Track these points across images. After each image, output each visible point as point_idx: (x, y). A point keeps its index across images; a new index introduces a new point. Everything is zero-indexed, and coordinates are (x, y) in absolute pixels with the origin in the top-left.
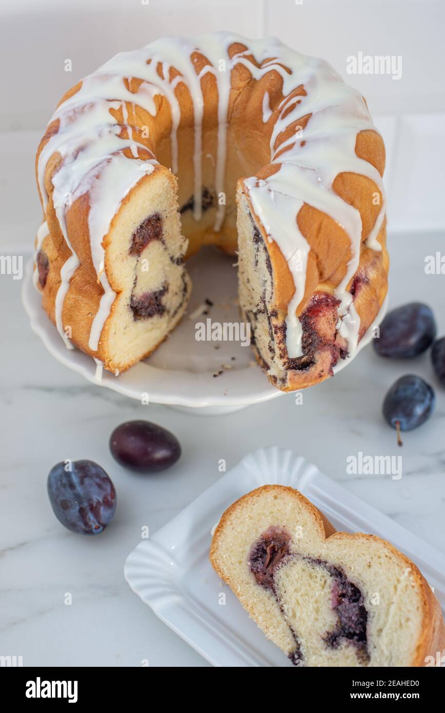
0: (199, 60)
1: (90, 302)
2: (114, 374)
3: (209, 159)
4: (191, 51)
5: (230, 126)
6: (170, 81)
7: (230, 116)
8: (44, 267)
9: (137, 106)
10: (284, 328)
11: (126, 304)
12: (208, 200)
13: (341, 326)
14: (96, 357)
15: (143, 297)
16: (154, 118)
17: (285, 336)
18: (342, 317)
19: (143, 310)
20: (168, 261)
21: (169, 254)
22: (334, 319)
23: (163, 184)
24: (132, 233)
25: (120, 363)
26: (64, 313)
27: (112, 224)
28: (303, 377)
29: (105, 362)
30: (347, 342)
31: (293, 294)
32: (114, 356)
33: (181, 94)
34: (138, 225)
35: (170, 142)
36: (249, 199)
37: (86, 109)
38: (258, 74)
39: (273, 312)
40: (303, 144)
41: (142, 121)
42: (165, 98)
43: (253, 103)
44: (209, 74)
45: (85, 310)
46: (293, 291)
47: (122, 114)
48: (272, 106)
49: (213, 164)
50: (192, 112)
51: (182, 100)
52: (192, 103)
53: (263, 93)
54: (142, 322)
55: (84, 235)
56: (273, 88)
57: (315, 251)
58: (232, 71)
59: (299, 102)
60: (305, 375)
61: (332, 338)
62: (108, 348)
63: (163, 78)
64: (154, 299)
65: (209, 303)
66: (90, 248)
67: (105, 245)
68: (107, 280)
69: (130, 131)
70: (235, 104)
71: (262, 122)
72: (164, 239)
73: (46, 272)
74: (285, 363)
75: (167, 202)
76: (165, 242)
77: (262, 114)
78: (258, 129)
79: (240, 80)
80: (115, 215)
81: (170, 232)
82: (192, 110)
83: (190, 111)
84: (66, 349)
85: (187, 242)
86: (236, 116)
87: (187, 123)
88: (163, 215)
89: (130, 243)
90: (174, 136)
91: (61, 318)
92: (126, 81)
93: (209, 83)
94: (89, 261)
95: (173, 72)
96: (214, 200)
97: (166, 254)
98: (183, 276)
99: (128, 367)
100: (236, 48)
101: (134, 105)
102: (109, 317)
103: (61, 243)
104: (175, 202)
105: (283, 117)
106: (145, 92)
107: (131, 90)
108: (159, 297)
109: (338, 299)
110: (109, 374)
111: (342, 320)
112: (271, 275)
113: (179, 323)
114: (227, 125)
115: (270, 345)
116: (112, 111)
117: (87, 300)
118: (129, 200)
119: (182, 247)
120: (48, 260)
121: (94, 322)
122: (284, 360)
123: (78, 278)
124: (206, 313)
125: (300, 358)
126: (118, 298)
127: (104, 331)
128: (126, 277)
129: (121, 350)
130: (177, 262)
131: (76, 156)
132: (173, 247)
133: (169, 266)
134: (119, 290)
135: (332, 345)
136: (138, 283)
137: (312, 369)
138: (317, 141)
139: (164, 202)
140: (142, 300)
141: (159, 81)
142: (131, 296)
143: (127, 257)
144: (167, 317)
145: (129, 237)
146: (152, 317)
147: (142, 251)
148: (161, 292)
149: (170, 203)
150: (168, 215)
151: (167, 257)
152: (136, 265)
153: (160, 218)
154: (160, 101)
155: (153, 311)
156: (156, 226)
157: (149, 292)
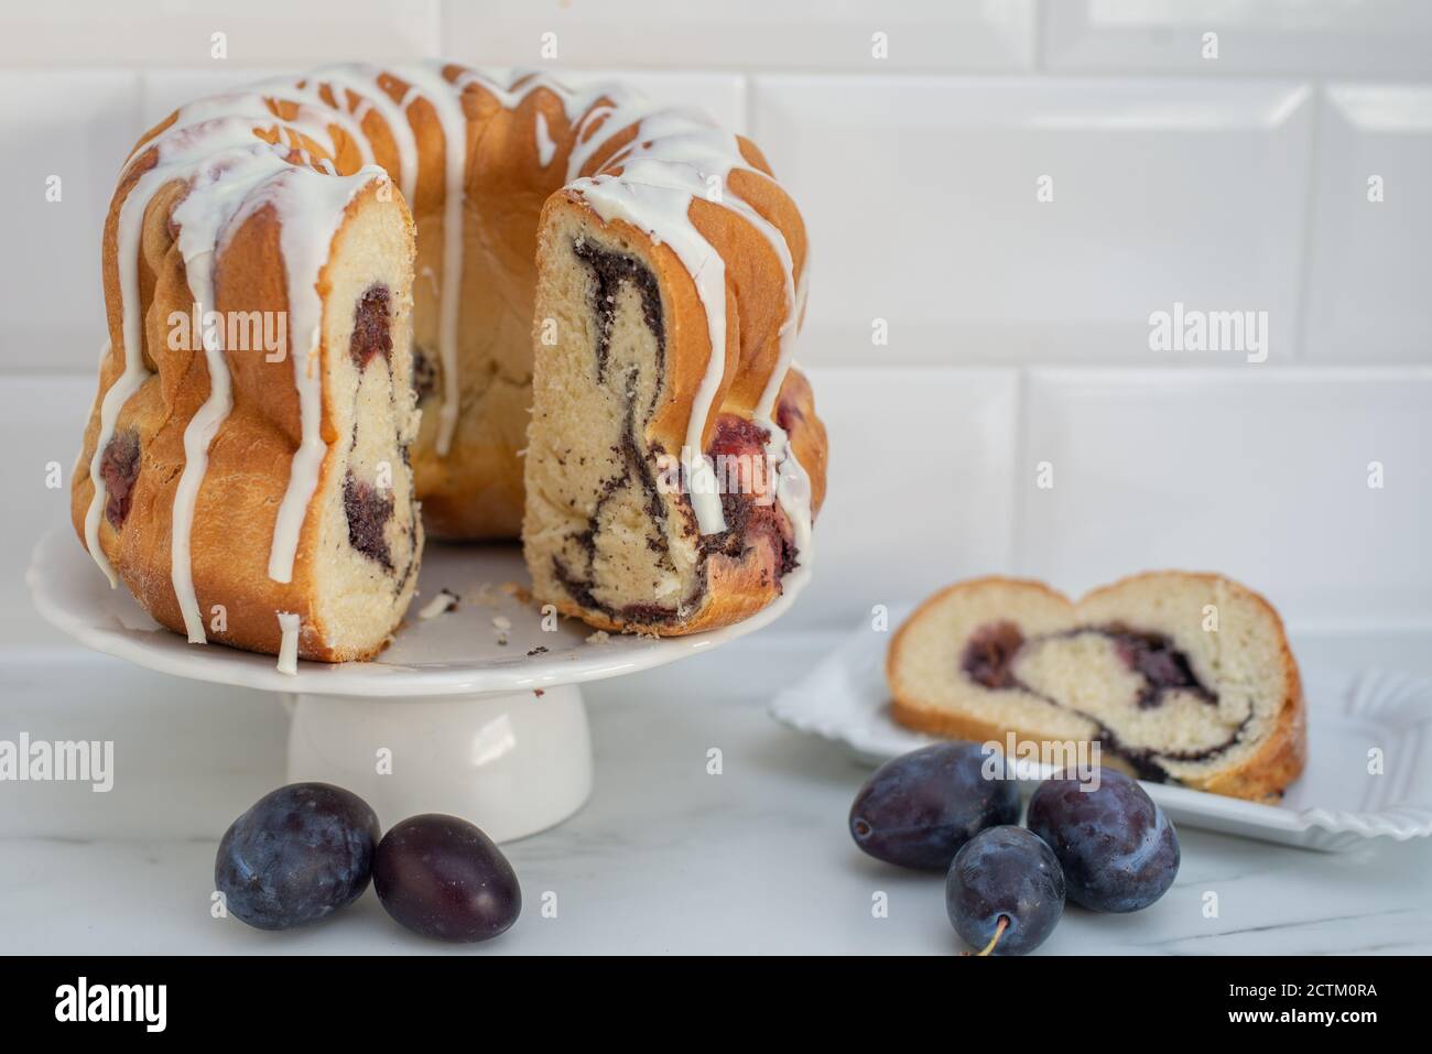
0: (392, 84)
1: (265, 478)
3: (427, 278)
4: (373, 78)
5: (470, 198)
6: (352, 110)
7: (469, 173)
8: (124, 471)
11: (342, 481)
12: (424, 379)
13: (780, 487)
14: (281, 612)
15: (362, 487)
16: (336, 164)
19: (361, 525)
20: (393, 436)
21: (395, 419)
23: (397, 226)
24: (356, 302)
26: (199, 528)
28: (737, 573)
30: (792, 524)
33: (374, 129)
34: (363, 289)
36: (585, 204)
37: (207, 128)
38: (510, 99)
39: (654, 444)
40: (648, 145)
42: (348, 134)
44: (419, 101)
45: (255, 497)
46: (706, 354)
47: (278, 138)
48: (553, 136)
49: (437, 292)
50: (396, 167)
51: (377, 141)
52: (396, 149)
53: (533, 116)
54: (359, 555)
55: (272, 280)
57: (733, 276)
58: (460, 98)
59: (607, 116)
60: (739, 570)
62: (316, 572)
63: (337, 108)
67: (323, 291)
69: (305, 156)
70: (480, 147)
71: (540, 167)
72: (392, 367)
73: (129, 480)
74: (698, 545)
75: (399, 277)
76: (392, 378)
77: (537, 152)
79: (482, 104)
80: (337, 233)
81: (399, 358)
83: (394, 164)
86: (481, 172)
88: (394, 303)
89: (352, 321)
92: (271, 104)
93: (422, 115)
95: (354, 100)
97: (393, 413)
98: (412, 501)
101: (294, 132)
102: (318, 491)
103: (185, 368)
104: (410, 287)
105: (586, 138)
106: (310, 117)
107: (280, 112)
108: (380, 521)
109: (763, 429)
112: (660, 332)
113: (406, 621)
114: (465, 197)
115: (651, 537)
116: (258, 132)
117: (259, 474)
118: (356, 210)
119: (409, 420)
120: (137, 443)
121: (279, 516)
122: (694, 538)
123: (231, 435)
124: (450, 608)
125: (723, 535)
126: (334, 450)
127: (308, 525)
128: (345, 409)
129: (331, 600)
130: (404, 454)
131: (217, 176)
132: (401, 403)
133: (395, 448)
134: (333, 430)
135: (771, 522)
136: (358, 442)
137: (751, 559)
138: (672, 139)
139: (396, 269)
140: (360, 496)
141: (329, 109)
142: (348, 465)
143: (347, 355)
144: (391, 582)
145: (353, 306)
146: (372, 558)
147: (367, 363)
148: (384, 505)
149: (404, 280)
150: (399, 310)
151: (393, 426)
152: (357, 391)
153: (389, 308)
154: (340, 138)
155: (374, 543)
156: (384, 322)
157: (369, 485)
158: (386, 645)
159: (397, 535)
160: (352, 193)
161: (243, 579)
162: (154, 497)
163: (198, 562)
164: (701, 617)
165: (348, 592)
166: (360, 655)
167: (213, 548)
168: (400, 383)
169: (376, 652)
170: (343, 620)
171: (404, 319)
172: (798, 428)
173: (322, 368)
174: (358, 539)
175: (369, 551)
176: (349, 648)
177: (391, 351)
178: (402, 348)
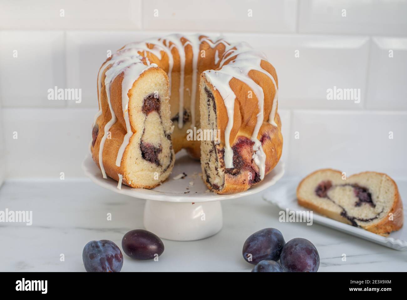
0: (183, 40)
1: (119, 140)
2: (128, 183)
3: (188, 91)
4: (180, 38)
5: (199, 71)
6: (169, 47)
7: (199, 65)
8: (96, 134)
9: (151, 54)
10: (223, 152)
11: (138, 143)
12: (186, 117)
13: (255, 157)
14: (119, 174)
15: (147, 145)
16: (161, 61)
17: (224, 156)
18: (255, 152)
19: (147, 154)
20: (163, 132)
21: (163, 127)
22: (251, 152)
23: (162, 79)
24: (144, 98)
25: (132, 180)
26: (104, 150)
27: (134, 85)
28: (234, 180)
29: (124, 175)
30: (259, 168)
31: (227, 122)
32: (129, 174)
33: (174, 53)
34: (147, 95)
36: (205, 77)
38: (213, 46)
40: (234, 62)
41: (154, 59)
42: (166, 53)
43: (210, 57)
44: (188, 45)
45: (115, 145)
46: (227, 120)
47: (144, 55)
48: (219, 56)
49: (190, 95)
51: (174, 55)
52: (179, 57)
53: (215, 51)
54: (146, 162)
55: (119, 91)
56: (220, 49)
57: (239, 100)
58: (200, 45)
59: (233, 52)
60: (234, 179)
61: (250, 162)
62: (126, 165)
63: (166, 46)
64: (154, 152)
65: (185, 175)
66: (121, 98)
67: (130, 95)
68: (129, 118)
69: (147, 59)
71: (215, 65)
72: (161, 115)
73: (96, 136)
74: (223, 171)
75: (163, 92)
76: (161, 117)
79: (204, 47)
80: (136, 81)
81: (164, 112)
82: (179, 61)
84: (103, 178)
85: (173, 126)
86: (202, 65)
87: (177, 69)
88: (162, 99)
89: (143, 103)
90: (170, 75)
91: (102, 154)
92: (148, 45)
93: (188, 49)
94: (120, 107)
95: (171, 44)
96: (190, 118)
97: (162, 126)
98: (171, 149)
99: (136, 187)
100: (203, 37)
101: (150, 52)
102: (128, 145)
103: (106, 111)
104: (168, 94)
105: (225, 58)
106: (157, 49)
107: (149, 47)
108: (157, 153)
109: (253, 141)
111: (255, 153)
112: (216, 113)
113: (167, 180)
114: (197, 71)
115: (216, 167)
116: (139, 52)
117: (117, 139)
118: (143, 75)
119: (170, 128)
120: (98, 128)
121: (120, 150)
122: (223, 169)
123: (113, 128)
124: (182, 178)
125: (232, 169)
126: (134, 135)
127: (125, 153)
128: (139, 125)
129: (133, 172)
130: (168, 137)
131: (119, 64)
132: (166, 124)
133: (163, 135)
134: (134, 130)
135: (250, 167)
136: (145, 133)
137: (239, 176)
138: (241, 60)
139: (162, 90)
140: (147, 147)
141: (163, 46)
142: (141, 139)
143: (140, 111)
144: (160, 169)
145: (142, 99)
146: (152, 163)
147: (149, 113)
148: (158, 149)
149: (165, 93)
150: (164, 100)
151: (162, 129)
152: (145, 120)
153: (159, 100)
154: (164, 54)
155: (153, 159)
156: (157, 103)
157: (151, 144)
158: (159, 185)
159: (163, 157)
160: (143, 71)
161: (111, 164)
162: (98, 142)
163: (104, 159)
164: (224, 190)
165: (141, 171)
166: (146, 187)
167: (107, 156)
168: (165, 119)
169: (154, 186)
170: (139, 177)
171: (166, 103)
172: (267, 142)
173: (129, 114)
174: (146, 157)
175: (150, 160)
176: (141, 185)
177: (160, 111)
178: (166, 110)
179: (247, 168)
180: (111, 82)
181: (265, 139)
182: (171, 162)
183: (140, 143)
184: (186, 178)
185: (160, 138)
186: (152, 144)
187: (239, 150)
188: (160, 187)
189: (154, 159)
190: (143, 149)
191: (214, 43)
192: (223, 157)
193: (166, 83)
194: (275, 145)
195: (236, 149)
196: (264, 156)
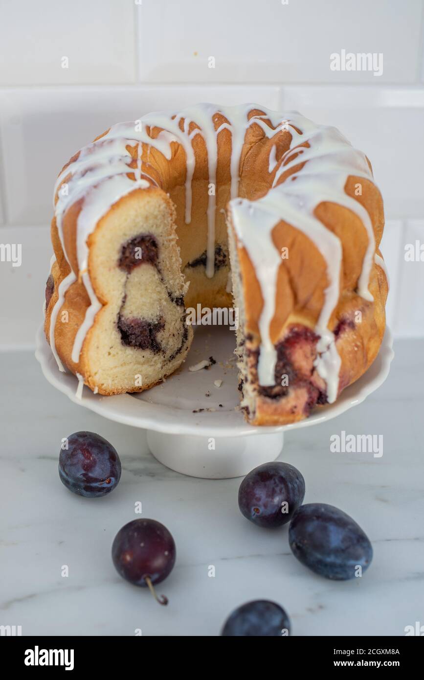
0: (219, 118)
1: (78, 314)
2: (93, 392)
3: (223, 214)
4: (213, 113)
5: (241, 180)
6: (189, 133)
7: (241, 169)
8: (50, 291)
9: (152, 147)
10: (257, 354)
11: (113, 321)
12: (221, 258)
13: (319, 363)
14: (78, 372)
15: (133, 321)
16: (170, 162)
17: (257, 362)
18: (321, 354)
19: (133, 337)
20: (165, 295)
21: (166, 288)
22: (312, 354)
23: (160, 206)
24: (122, 244)
25: (103, 385)
27: (98, 225)
28: (273, 407)
29: (85, 377)
30: (326, 384)
31: (262, 308)
32: (96, 374)
33: (197, 144)
34: (128, 238)
35: (185, 190)
37: (105, 144)
38: (270, 133)
39: (249, 336)
40: (295, 179)
41: (155, 160)
42: (182, 147)
43: (262, 156)
44: (225, 129)
46: (262, 303)
47: (137, 151)
48: (278, 157)
50: (206, 162)
51: (197, 150)
52: (207, 154)
53: (272, 146)
54: (132, 349)
55: (72, 235)
56: (280, 143)
57: (287, 265)
58: (247, 130)
59: (301, 152)
60: (274, 405)
61: (308, 373)
62: (88, 360)
63: (183, 131)
64: (148, 331)
65: (213, 361)
66: (76, 247)
67: (90, 244)
68: (90, 283)
69: (139, 163)
70: (246, 157)
71: (269, 173)
72: (160, 268)
73: (51, 295)
74: (255, 390)
75: (164, 228)
76: (162, 271)
77: (268, 165)
78: (265, 181)
79: (253, 136)
81: (167, 263)
82: (206, 161)
83: (205, 161)
85: (188, 283)
86: (246, 169)
87: (201, 174)
88: (160, 240)
89: (119, 253)
90: (188, 185)
91: (54, 333)
92: (148, 128)
93: (225, 138)
94: (75, 262)
95: (193, 126)
96: (227, 258)
97: (163, 286)
98: (183, 321)
99: (111, 394)
100: (256, 112)
101: (150, 146)
102: (92, 327)
104: (174, 231)
105: (285, 164)
106: (164, 138)
107: (151, 134)
108: (154, 332)
109: (317, 334)
110: (88, 391)
111: (321, 357)
113: (177, 371)
114: (239, 179)
116: (128, 147)
117: (76, 312)
118: (118, 206)
119: (182, 286)
120: (54, 281)
121: (78, 333)
122: (255, 386)
123: (71, 291)
124: (206, 368)
125: (271, 388)
126: (103, 309)
127: (85, 341)
128: (114, 290)
129: (104, 370)
130: (177, 302)
131: (84, 174)
132: (171, 282)
133: (166, 300)
134: (103, 301)
135: (308, 382)
136: (128, 303)
137: (283, 401)
138: (307, 177)
139: (160, 226)
140: (133, 324)
141: (178, 131)
142: (119, 313)
143: (114, 268)
144: (162, 357)
145: (118, 246)
146: (143, 349)
147: (133, 269)
148: (155, 325)
149: (167, 229)
150: (165, 243)
151: (164, 290)
152: (126, 282)
153: (156, 242)
154: (176, 148)
155: (145, 343)
156: (150, 249)
157: (140, 319)
158: (159, 382)
159: (167, 339)
160: (117, 198)
161: (66, 355)
162: (51, 308)
165: (122, 365)
166: (134, 390)
167: (60, 337)
168: (169, 273)
169: (149, 386)
170: (116, 377)
171: (171, 245)
172: (347, 335)
173: (90, 277)
174: (131, 342)
175: (141, 346)
176: (122, 388)
177: (159, 261)
178: (172, 257)
179: (302, 384)
180: (64, 212)
181: (344, 329)
182: (183, 342)
183: (116, 320)
184: (214, 366)
185: (160, 307)
186: (143, 318)
187: (288, 352)
188: (163, 384)
189: (148, 343)
190: (125, 329)
191: (274, 128)
192: (256, 365)
193: (168, 213)
194: (362, 338)
195: (283, 350)
196: (337, 362)
